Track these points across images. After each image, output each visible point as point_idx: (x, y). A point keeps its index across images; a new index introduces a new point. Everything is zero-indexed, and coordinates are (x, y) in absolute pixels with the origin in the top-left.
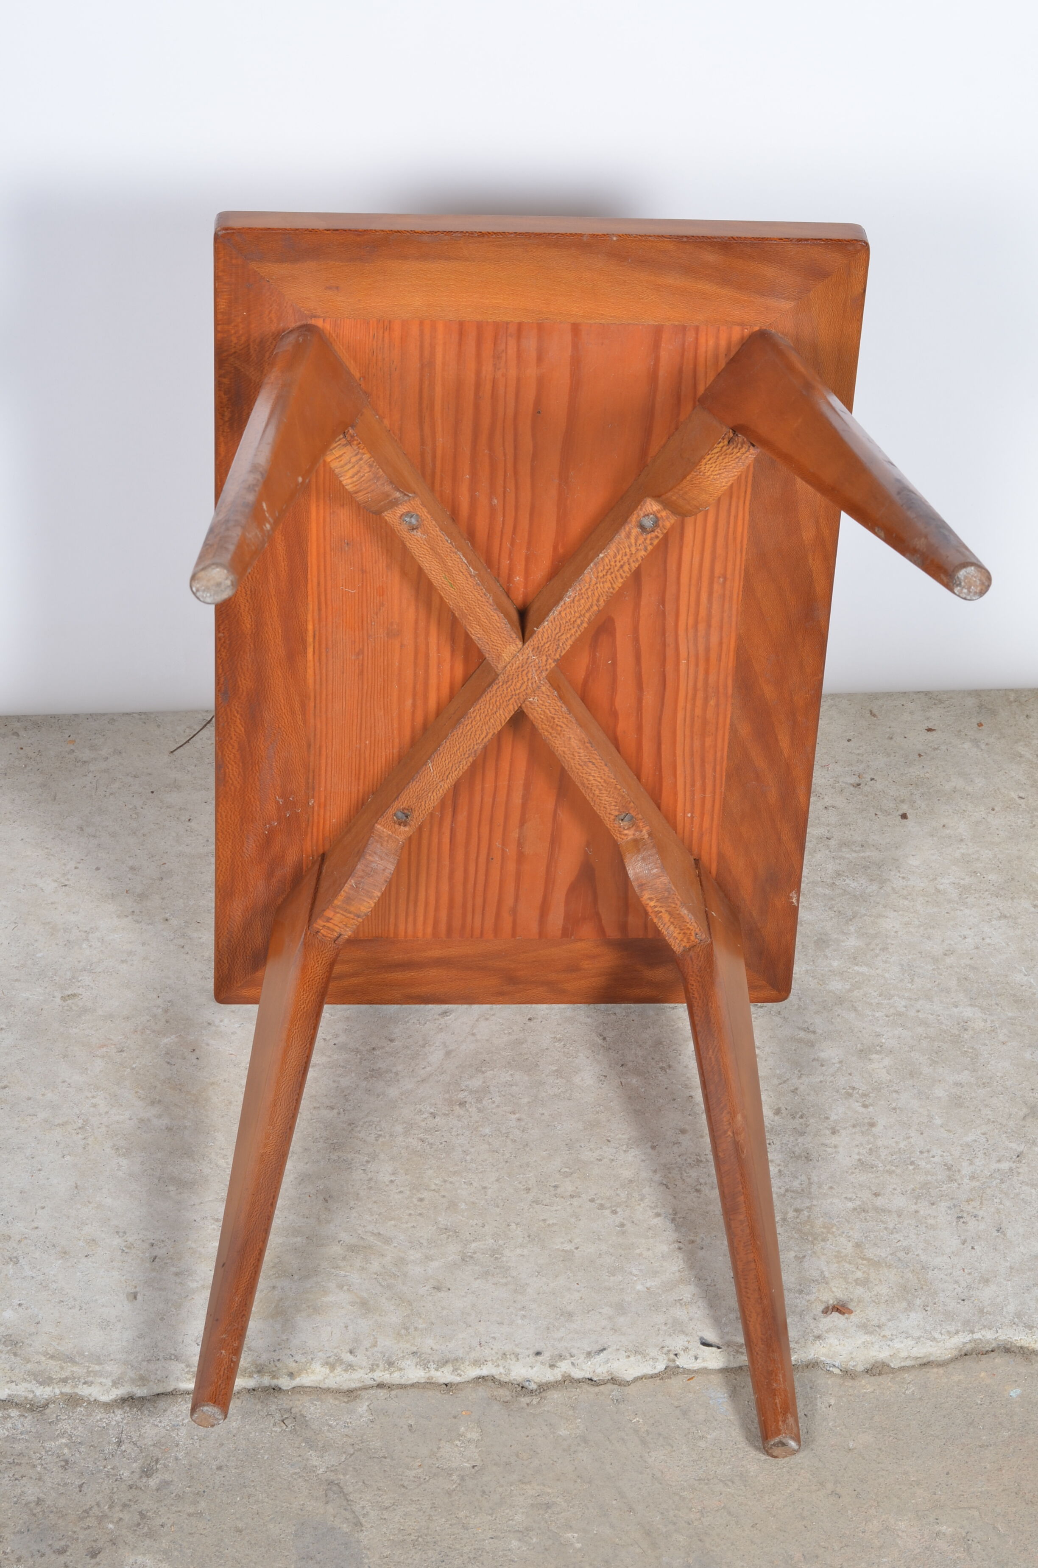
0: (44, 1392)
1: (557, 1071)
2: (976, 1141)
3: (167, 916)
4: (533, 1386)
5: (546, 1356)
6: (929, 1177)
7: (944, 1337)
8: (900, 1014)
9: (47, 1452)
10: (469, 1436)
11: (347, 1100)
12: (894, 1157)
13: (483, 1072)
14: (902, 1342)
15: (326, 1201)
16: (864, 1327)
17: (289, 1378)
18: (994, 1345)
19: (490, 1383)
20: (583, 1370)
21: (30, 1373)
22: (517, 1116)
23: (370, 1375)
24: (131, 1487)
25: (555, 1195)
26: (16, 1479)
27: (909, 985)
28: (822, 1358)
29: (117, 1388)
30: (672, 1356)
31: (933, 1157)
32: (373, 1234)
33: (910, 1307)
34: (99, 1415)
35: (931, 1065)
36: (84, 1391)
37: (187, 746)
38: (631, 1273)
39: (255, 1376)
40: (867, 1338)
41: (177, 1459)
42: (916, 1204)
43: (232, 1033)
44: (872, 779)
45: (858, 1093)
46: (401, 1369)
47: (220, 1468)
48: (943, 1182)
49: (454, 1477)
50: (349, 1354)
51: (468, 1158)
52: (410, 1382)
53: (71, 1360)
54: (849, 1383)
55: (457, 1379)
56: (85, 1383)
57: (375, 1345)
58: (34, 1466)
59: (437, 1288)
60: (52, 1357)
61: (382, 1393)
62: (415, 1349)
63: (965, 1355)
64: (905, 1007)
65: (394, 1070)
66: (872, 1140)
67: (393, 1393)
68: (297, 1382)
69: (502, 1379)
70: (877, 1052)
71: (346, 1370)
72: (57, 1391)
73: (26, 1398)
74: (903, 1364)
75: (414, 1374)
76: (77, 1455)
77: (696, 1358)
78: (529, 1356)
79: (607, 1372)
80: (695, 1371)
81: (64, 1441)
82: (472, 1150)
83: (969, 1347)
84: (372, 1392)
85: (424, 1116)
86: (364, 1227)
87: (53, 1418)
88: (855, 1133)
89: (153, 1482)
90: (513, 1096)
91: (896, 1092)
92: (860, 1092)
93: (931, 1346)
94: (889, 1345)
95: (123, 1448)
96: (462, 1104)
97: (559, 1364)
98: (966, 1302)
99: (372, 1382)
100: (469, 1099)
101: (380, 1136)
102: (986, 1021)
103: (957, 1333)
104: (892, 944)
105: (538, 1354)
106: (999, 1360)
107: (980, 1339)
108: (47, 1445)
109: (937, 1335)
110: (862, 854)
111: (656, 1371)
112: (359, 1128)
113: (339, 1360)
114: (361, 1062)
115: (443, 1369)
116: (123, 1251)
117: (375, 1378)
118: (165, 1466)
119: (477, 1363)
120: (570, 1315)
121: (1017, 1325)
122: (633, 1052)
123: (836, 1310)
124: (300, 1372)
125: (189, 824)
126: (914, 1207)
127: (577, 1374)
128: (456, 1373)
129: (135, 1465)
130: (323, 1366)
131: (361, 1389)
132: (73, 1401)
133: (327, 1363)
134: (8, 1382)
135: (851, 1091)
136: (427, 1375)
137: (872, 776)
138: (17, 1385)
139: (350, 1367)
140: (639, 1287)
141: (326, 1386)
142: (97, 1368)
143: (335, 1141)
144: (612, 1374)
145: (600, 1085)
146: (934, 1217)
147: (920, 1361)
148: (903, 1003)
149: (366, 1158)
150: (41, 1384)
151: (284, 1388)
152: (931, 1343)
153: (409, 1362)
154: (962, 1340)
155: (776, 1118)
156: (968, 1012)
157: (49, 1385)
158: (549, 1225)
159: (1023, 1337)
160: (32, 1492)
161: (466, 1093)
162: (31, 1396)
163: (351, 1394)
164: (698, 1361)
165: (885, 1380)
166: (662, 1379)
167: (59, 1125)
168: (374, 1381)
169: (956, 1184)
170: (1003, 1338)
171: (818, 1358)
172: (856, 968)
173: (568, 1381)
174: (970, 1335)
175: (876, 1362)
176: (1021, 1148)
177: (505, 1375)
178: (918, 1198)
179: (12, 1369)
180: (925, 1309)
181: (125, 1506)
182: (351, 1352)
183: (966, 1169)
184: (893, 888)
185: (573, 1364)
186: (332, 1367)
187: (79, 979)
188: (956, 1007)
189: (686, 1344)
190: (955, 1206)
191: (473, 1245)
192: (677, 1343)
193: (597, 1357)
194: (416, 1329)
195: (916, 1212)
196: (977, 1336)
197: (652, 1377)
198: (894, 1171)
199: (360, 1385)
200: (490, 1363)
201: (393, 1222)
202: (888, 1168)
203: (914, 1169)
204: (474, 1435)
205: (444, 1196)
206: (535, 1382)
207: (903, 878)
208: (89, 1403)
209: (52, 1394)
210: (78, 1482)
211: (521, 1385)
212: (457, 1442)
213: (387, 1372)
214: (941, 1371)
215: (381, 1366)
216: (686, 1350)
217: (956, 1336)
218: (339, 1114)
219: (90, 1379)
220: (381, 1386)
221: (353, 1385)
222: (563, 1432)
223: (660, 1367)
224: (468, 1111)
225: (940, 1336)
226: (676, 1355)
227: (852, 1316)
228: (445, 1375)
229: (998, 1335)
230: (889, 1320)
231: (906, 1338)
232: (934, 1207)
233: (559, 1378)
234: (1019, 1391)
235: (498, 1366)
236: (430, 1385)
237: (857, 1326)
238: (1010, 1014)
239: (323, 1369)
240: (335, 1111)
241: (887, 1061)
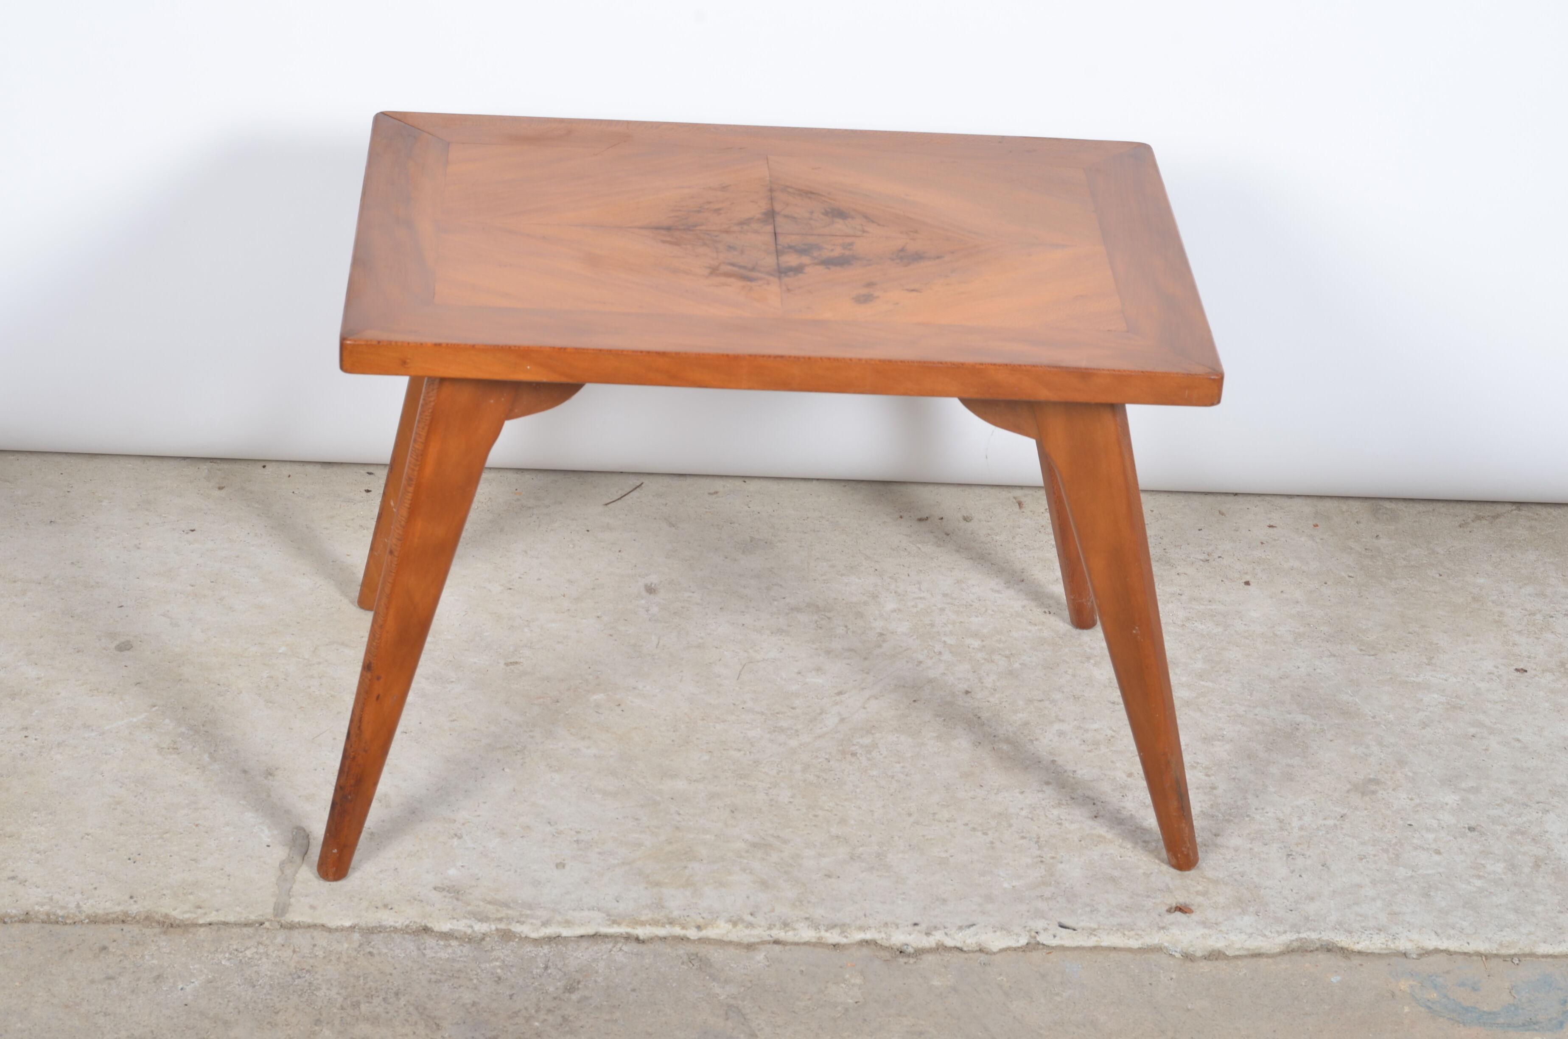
0: (481, 928)
1: (937, 737)
2: (1304, 804)
3: (599, 614)
4: (911, 950)
5: (923, 927)
6: (1263, 827)
7: (1273, 935)
8: (1239, 716)
9: (482, 970)
10: (853, 981)
11: (753, 746)
12: (1232, 811)
13: (873, 734)
14: (1236, 936)
15: (733, 812)
16: (1204, 924)
17: (696, 930)
18: (1318, 945)
19: (873, 946)
20: (954, 939)
21: (469, 913)
22: (902, 765)
23: (768, 932)
24: (555, 998)
25: (934, 820)
26: (455, 988)
27: (1249, 697)
28: (1166, 944)
29: (546, 927)
30: (1033, 934)
31: (1267, 813)
32: (773, 836)
33: (1244, 912)
34: (529, 948)
35: (1266, 751)
36: (517, 928)
37: (619, 502)
38: (999, 875)
39: (667, 926)
40: (1206, 931)
41: (596, 982)
42: (1251, 843)
43: (654, 696)
44: (1219, 557)
45: (1202, 766)
46: (794, 929)
47: (634, 990)
48: (1275, 831)
49: (839, 1008)
50: (749, 916)
51: (858, 790)
52: (802, 941)
53: (507, 905)
54: (1189, 964)
55: (844, 941)
56: (518, 922)
57: (773, 910)
58: (471, 980)
59: (829, 876)
60: (490, 903)
61: (777, 948)
62: (807, 916)
63: (1289, 951)
64: (1245, 711)
65: (795, 728)
66: (1213, 798)
67: (788, 948)
68: (703, 933)
69: (883, 944)
70: (1219, 740)
71: (747, 927)
72: (493, 927)
73: (465, 933)
74: (1237, 953)
75: (807, 934)
76: (509, 974)
77: (1055, 936)
78: (907, 926)
79: (976, 943)
80: (1053, 948)
81: (498, 964)
82: (862, 785)
83: (1295, 945)
84: (769, 946)
85: (820, 760)
86: (765, 831)
87: (489, 948)
88: (1198, 793)
89: (575, 997)
90: (898, 751)
91: (1236, 768)
92: (1204, 766)
93: (1262, 941)
94: (1225, 938)
95: (549, 971)
96: (854, 754)
97: (934, 933)
98: (1293, 912)
99: (769, 938)
100: (860, 751)
101: (781, 771)
102: (1315, 725)
103: (1285, 932)
104: (1234, 669)
105: (916, 924)
106: (1322, 956)
107: (1306, 939)
108: (483, 966)
109: (1267, 933)
110: (1209, 607)
111: (1019, 945)
112: (763, 765)
113: (742, 920)
114: (765, 722)
115: (831, 931)
116: (554, 835)
117: (772, 935)
118: (585, 986)
119: (862, 928)
120: (944, 901)
121: (1338, 930)
122: (1005, 728)
123: (1178, 909)
124: (706, 926)
125: (620, 554)
126: (1249, 846)
127: (949, 943)
128: (843, 935)
129: (559, 984)
130: (727, 922)
131: (758, 943)
132: (506, 936)
133: (730, 921)
134: (450, 919)
135: (1195, 765)
136: (818, 935)
137: (1220, 555)
138: (458, 921)
139: (750, 925)
140: (1006, 885)
141: (728, 939)
142: (529, 912)
143: (742, 772)
144: (980, 945)
145: (975, 748)
146: (1267, 853)
147: (1250, 953)
148: (1243, 708)
149: (769, 785)
150: (479, 921)
151: (692, 938)
152: (1262, 938)
153: (802, 925)
154: (1289, 938)
155: (1129, 779)
156: (1300, 718)
157: (486, 922)
158: (927, 839)
159: (1344, 939)
160: (468, 997)
161: (857, 747)
162: (469, 931)
163: (750, 947)
164: (1056, 938)
165: (1221, 964)
166: (1024, 951)
167: (500, 748)
168: (771, 937)
169: (1286, 833)
170: (1325, 938)
171: (1162, 944)
172: (1202, 683)
173: (941, 948)
174: (1297, 934)
175: (1213, 951)
176: (1345, 811)
177: (887, 940)
178: (1252, 840)
179: (454, 909)
180: (1257, 914)
181: (549, 1011)
182: (751, 914)
183: (1296, 823)
184: (1235, 631)
185: (946, 934)
186: (735, 924)
187: (521, 652)
188: (1290, 714)
189: (1046, 926)
190: (1285, 847)
191: (861, 849)
192: (1040, 924)
193: (968, 930)
194: (809, 902)
195: (1251, 849)
196: (1302, 936)
197: (1015, 949)
198: (1232, 821)
199: (758, 940)
200: (873, 930)
201: (791, 830)
202: (1227, 818)
203: (1250, 820)
204: (858, 981)
205: (836, 815)
206: (912, 947)
207: (1245, 625)
208: (521, 938)
209: (488, 930)
210: (508, 992)
211: (900, 950)
212: (843, 985)
213: (782, 931)
214: (1270, 961)
215: (778, 926)
216: (1045, 930)
217: (1284, 935)
218: (745, 754)
219: (523, 919)
220: (776, 942)
221: (752, 940)
222: (936, 982)
223: (1023, 941)
224: (858, 759)
225: (1270, 933)
226: (1037, 933)
227: (1193, 916)
228: (833, 937)
229: (1321, 936)
230: (1225, 920)
231: (1240, 933)
232: (1267, 846)
233: (934, 945)
234: (1339, 978)
235: (880, 932)
236: (819, 944)
237: (1197, 922)
238: (1337, 721)
239: (727, 925)
240: (742, 753)
241: (1228, 747)
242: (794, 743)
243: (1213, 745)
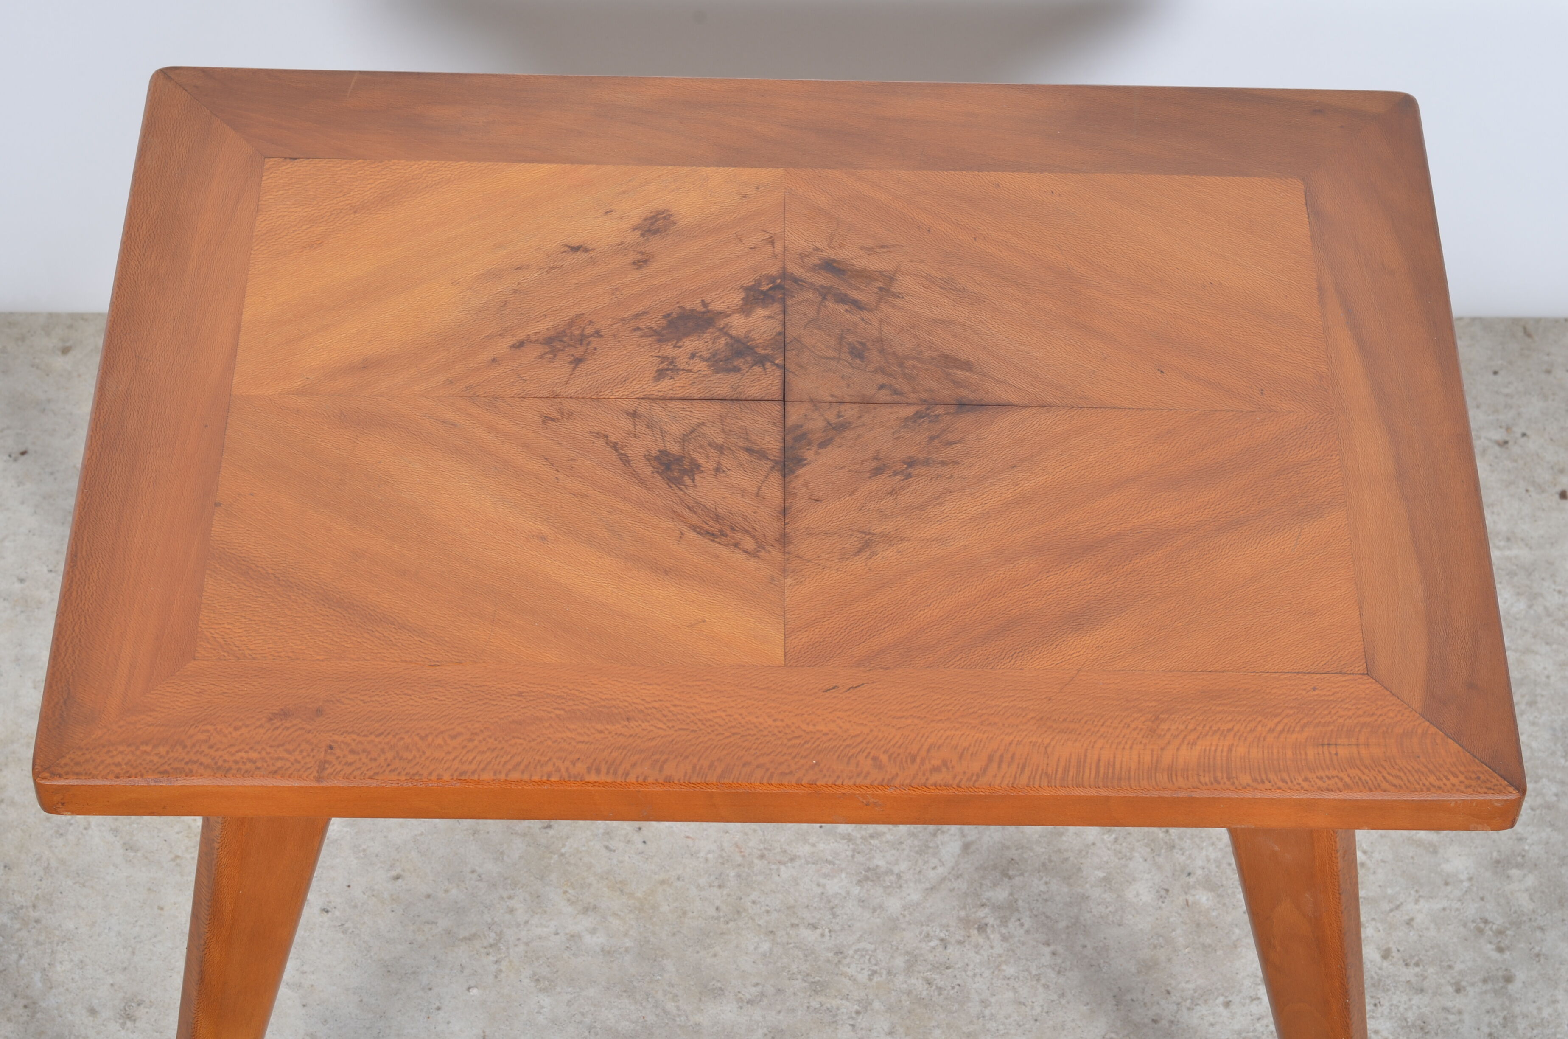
242: (894, 905)
243: (1508, 877)
